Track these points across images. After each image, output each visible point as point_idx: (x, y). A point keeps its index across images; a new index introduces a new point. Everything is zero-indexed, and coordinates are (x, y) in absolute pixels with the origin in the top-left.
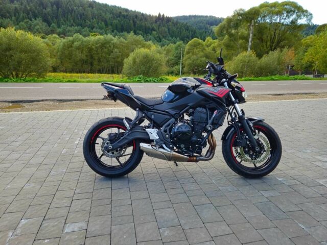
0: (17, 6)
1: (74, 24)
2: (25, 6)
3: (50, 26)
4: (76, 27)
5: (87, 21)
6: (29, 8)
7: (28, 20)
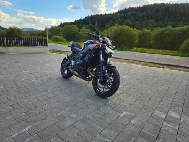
0: (144, 14)
1: (174, 20)
2: (148, 14)
3: (157, 23)
4: (174, 22)
5: (183, 17)
6: (149, 14)
7: (147, 21)
